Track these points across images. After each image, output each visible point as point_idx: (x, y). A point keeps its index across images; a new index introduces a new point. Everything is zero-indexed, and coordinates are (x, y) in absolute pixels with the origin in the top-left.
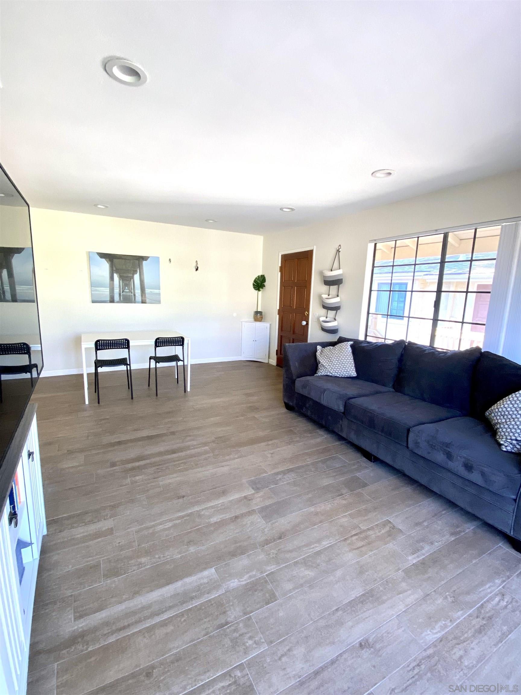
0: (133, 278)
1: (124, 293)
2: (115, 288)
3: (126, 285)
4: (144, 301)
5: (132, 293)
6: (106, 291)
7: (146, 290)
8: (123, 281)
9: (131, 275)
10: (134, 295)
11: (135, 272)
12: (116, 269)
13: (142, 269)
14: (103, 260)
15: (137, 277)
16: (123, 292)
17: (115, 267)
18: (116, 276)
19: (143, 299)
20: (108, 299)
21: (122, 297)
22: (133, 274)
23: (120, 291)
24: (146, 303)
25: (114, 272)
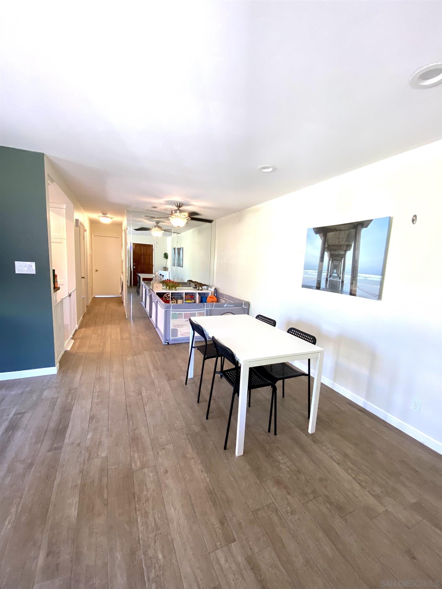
0: (344, 256)
1: (331, 279)
2: (323, 271)
3: (336, 267)
4: (353, 292)
5: (340, 278)
7: (358, 274)
8: (332, 261)
9: (342, 253)
10: (343, 282)
11: (348, 247)
12: (329, 246)
13: (359, 241)
14: (318, 235)
16: (330, 277)
17: (328, 243)
18: (326, 255)
19: (353, 288)
21: (328, 283)
22: (346, 251)
23: (327, 275)
24: (356, 296)
25: (326, 250)
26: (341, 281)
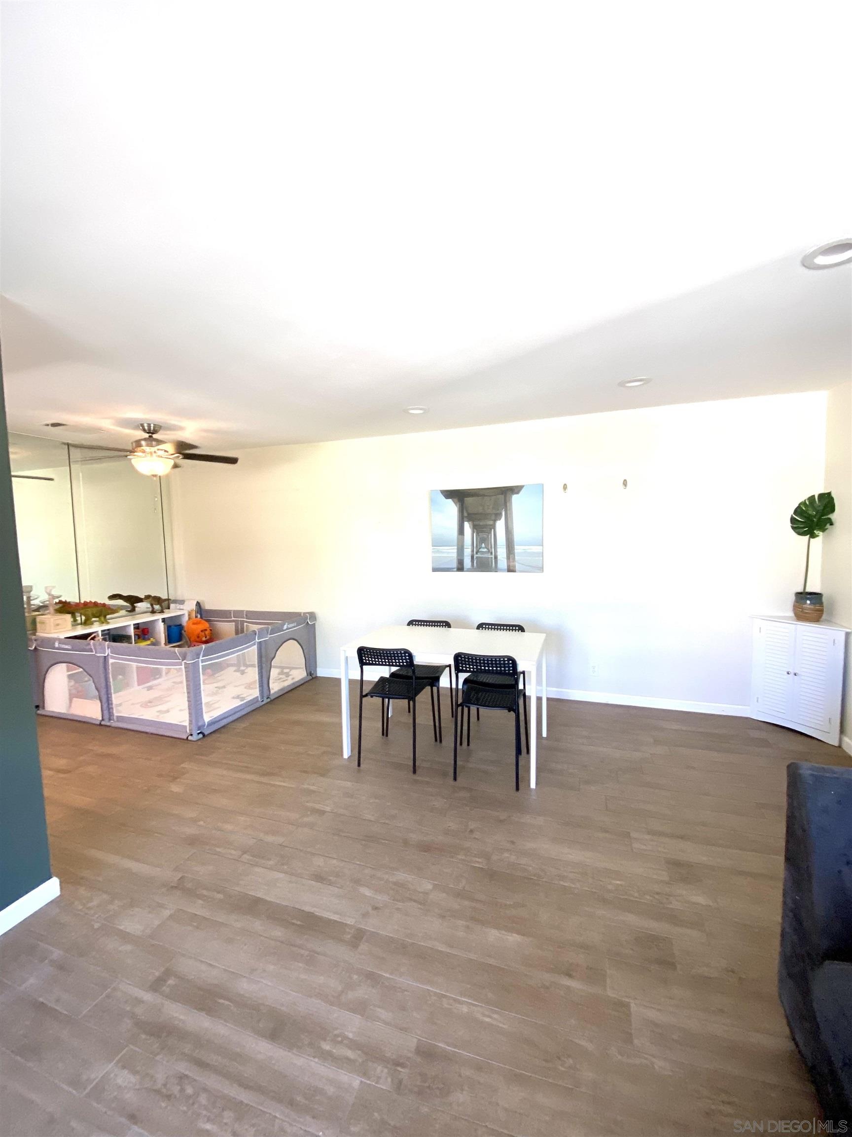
0: (493, 527)
1: (479, 555)
2: (465, 547)
3: (482, 540)
4: (511, 568)
5: (491, 553)
6: (451, 553)
7: (515, 547)
8: (477, 533)
9: (491, 523)
10: (496, 557)
11: (498, 516)
12: (469, 514)
13: (511, 509)
14: (450, 501)
15: (500, 525)
16: (477, 553)
17: (467, 511)
18: (467, 526)
19: (511, 564)
20: (455, 565)
21: (475, 562)
22: (495, 521)
23: (473, 551)
24: (515, 572)
25: (465, 519)
26: (493, 556)
